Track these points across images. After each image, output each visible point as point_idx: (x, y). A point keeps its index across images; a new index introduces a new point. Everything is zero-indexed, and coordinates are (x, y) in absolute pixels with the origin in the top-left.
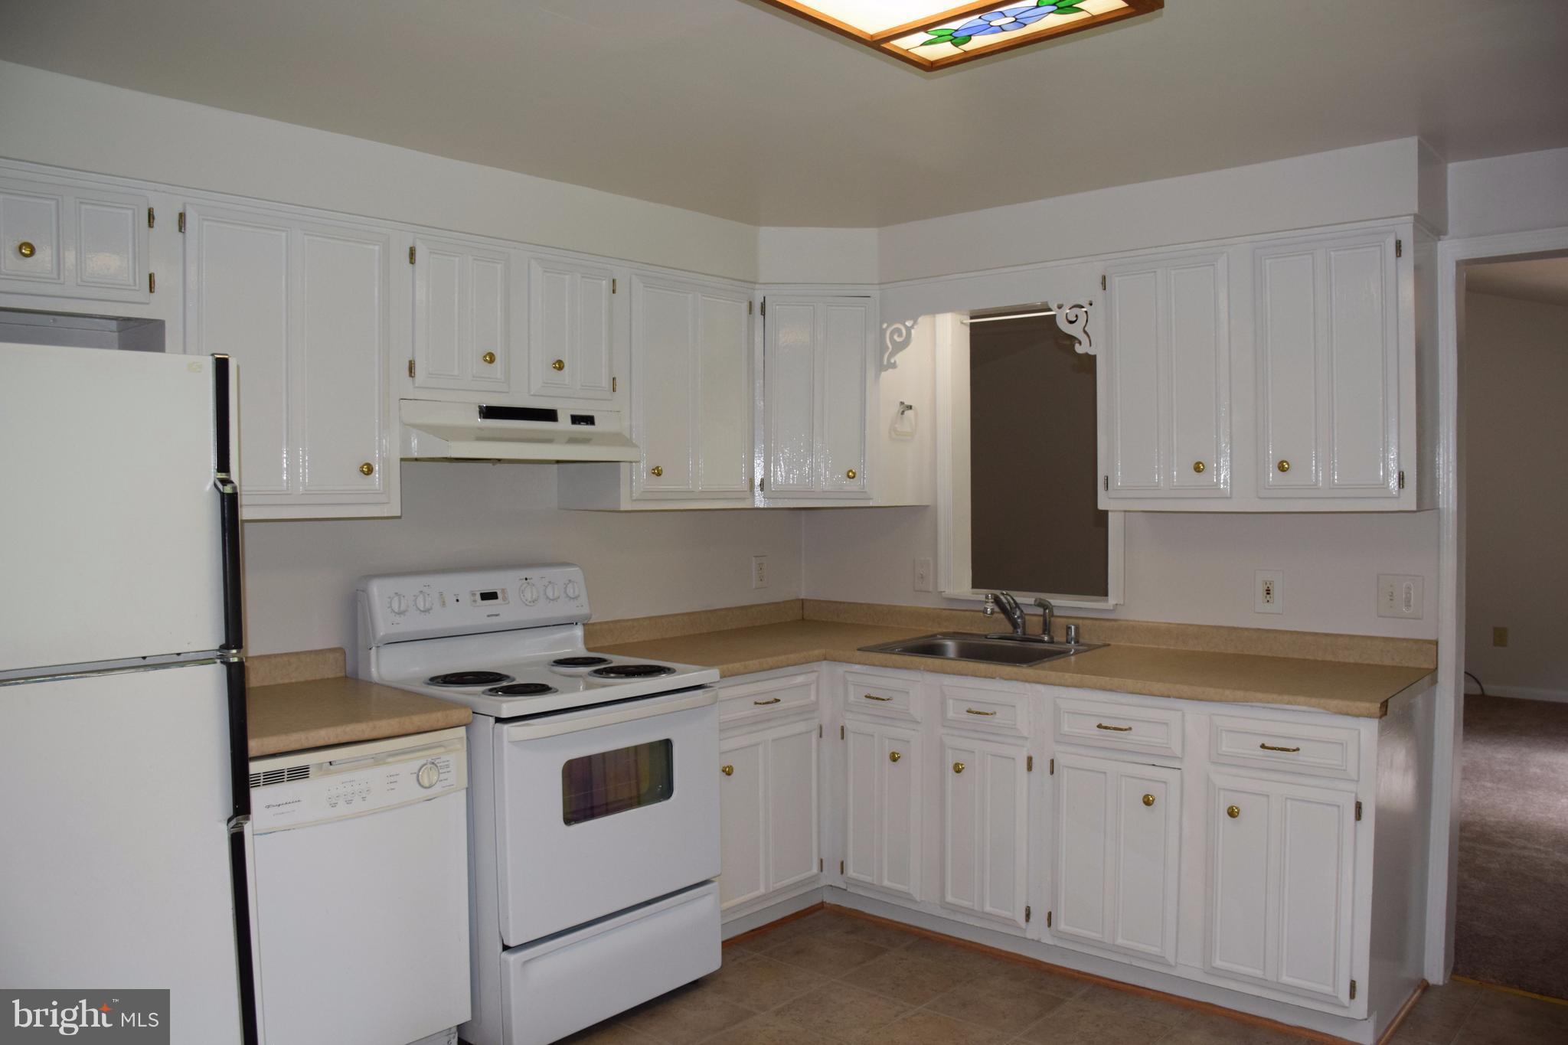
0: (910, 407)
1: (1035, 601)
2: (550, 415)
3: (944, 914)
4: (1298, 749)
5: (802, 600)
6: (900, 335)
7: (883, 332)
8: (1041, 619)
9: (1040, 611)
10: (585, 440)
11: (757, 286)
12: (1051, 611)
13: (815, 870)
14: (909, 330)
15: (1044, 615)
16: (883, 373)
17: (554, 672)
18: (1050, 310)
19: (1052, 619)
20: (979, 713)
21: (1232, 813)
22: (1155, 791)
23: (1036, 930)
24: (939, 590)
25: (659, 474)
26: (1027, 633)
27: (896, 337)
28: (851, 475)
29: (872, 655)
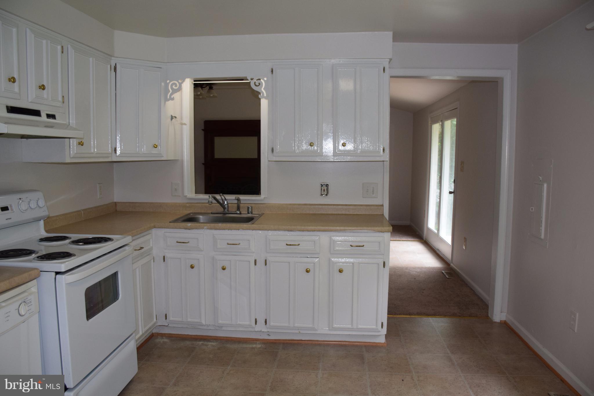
0: (175, 117)
1: (235, 198)
2: (36, 113)
3: (217, 328)
4: (363, 246)
5: (115, 202)
6: (176, 86)
7: (167, 85)
8: (237, 205)
9: (236, 202)
10: (51, 126)
11: (113, 58)
12: (240, 202)
13: (155, 320)
14: (180, 84)
15: (237, 203)
16: (167, 102)
17: (40, 245)
18: (248, 80)
19: (241, 205)
20: (234, 244)
21: (341, 271)
22: (310, 267)
23: (261, 327)
24: (184, 195)
25: (82, 145)
26: (229, 210)
27: (174, 87)
28: (155, 146)
29: (178, 224)
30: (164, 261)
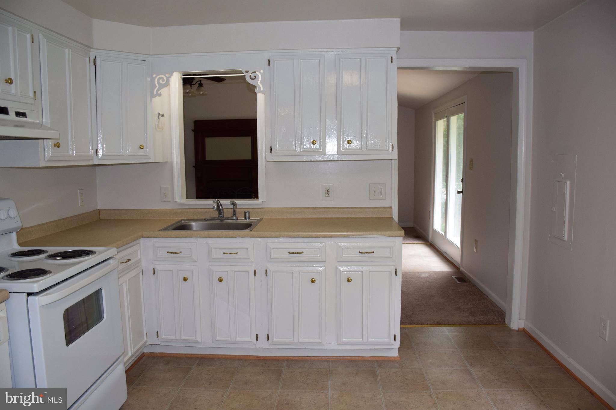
0: (163, 115)
1: (230, 202)
2: (5, 111)
3: (214, 346)
4: (373, 252)
5: (98, 210)
6: (163, 80)
7: (153, 79)
8: (232, 210)
9: (232, 206)
10: (23, 127)
11: (92, 50)
12: (236, 207)
13: (145, 339)
14: (168, 79)
15: (233, 208)
16: (153, 99)
17: (12, 261)
18: (242, 73)
19: (237, 210)
21: (349, 281)
22: (316, 277)
23: (262, 343)
24: (175, 200)
26: (224, 216)
27: (161, 81)
28: (142, 148)
29: (169, 232)
30: (154, 273)
